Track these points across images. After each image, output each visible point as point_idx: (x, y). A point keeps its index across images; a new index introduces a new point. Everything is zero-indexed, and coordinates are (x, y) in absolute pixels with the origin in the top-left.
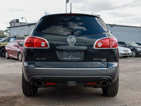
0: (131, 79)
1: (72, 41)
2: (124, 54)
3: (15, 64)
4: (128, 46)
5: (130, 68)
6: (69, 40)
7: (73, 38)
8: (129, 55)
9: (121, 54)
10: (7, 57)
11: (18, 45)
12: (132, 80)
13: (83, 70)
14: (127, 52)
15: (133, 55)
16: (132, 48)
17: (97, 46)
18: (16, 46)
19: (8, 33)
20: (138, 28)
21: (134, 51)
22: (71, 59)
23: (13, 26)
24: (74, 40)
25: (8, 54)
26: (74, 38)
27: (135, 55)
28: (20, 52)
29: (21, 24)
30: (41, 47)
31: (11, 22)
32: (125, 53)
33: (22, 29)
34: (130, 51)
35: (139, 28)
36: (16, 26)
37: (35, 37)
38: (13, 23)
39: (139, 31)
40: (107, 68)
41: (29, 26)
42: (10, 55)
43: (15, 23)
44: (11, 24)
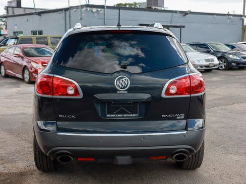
0: (222, 125)
1: (123, 84)
2: (206, 66)
3: (19, 89)
4: (212, 51)
5: (218, 97)
6: (118, 83)
7: (125, 79)
8: (215, 67)
9: (202, 67)
10: (3, 74)
11: (21, 54)
12: (223, 128)
13: (144, 137)
14: (210, 62)
15: (221, 67)
16: (219, 55)
17: (167, 92)
18: (19, 56)
19: (4, 22)
20: (230, 17)
21: (223, 60)
22: (122, 117)
23: (11, 13)
24: (126, 83)
25: (5, 70)
26: (127, 78)
27: (225, 66)
28: (25, 67)
29: (25, 11)
30: (67, 94)
31: (8, 7)
32: (207, 63)
33: (27, 20)
34: (216, 61)
35: (232, 17)
36: (16, 14)
37: (55, 76)
38: (11, 8)
39: (232, 21)
40: (186, 132)
41: (40, 15)
42: (8, 71)
43: (15, 9)
44: (7, 10)
